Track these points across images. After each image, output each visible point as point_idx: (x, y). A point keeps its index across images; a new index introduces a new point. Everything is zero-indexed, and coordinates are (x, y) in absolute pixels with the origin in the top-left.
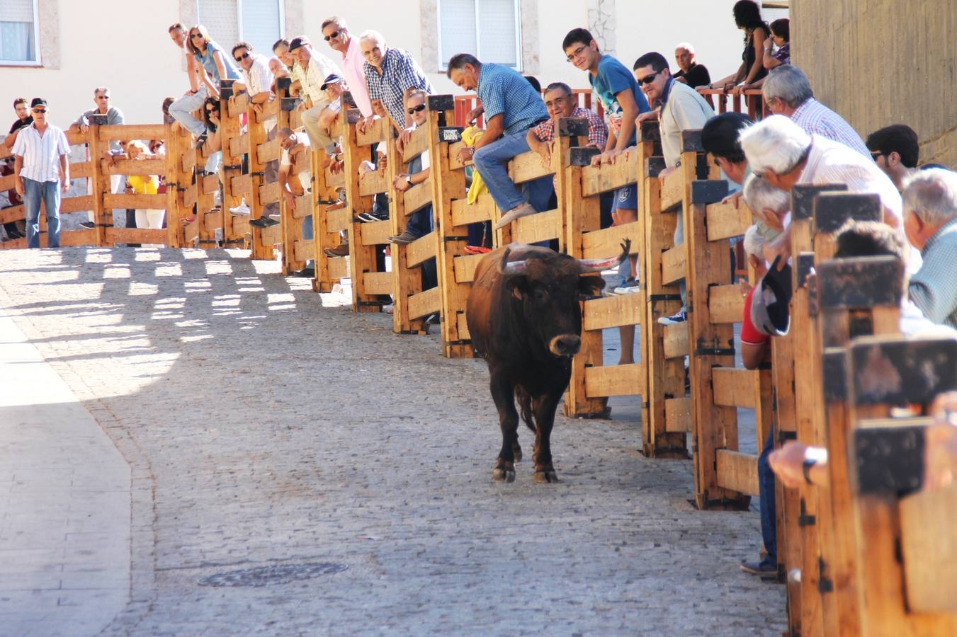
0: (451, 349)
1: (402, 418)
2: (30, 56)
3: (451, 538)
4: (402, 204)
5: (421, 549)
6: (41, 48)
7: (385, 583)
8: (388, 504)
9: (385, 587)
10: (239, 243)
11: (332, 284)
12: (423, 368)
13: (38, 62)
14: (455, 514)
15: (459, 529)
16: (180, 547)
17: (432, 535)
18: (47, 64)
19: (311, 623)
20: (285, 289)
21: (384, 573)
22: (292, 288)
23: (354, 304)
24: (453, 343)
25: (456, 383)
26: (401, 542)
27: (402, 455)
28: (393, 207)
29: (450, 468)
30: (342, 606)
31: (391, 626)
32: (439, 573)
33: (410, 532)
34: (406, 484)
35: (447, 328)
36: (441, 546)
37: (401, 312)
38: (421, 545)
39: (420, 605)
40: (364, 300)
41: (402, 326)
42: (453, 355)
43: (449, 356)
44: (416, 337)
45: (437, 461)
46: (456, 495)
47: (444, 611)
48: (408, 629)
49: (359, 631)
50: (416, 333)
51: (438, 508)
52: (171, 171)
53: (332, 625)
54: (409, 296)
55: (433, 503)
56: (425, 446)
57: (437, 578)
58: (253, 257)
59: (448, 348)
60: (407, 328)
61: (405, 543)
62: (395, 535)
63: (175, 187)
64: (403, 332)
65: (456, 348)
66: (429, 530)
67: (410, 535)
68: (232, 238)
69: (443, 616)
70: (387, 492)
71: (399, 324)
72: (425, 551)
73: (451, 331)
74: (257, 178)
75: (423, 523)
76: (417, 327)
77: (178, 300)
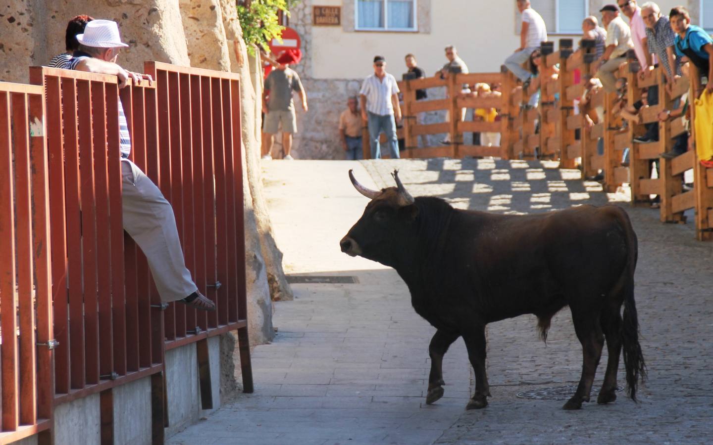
0: (703, 235)
1: (665, 284)
2: (410, 25)
3: (700, 370)
4: (668, 130)
5: (677, 377)
6: (418, 19)
7: (651, 401)
8: (654, 345)
9: (651, 404)
10: (551, 157)
11: (616, 187)
12: (681, 248)
13: (415, 29)
14: (703, 354)
15: (705, 365)
16: (505, 371)
17: (686, 368)
18: (422, 30)
19: (597, 428)
20: (582, 190)
21: (650, 394)
22: (588, 189)
23: (632, 201)
24: (704, 230)
25: (706, 259)
26: (663, 372)
27: (665, 310)
28: (662, 132)
29: (700, 320)
30: (619, 416)
31: (655, 432)
32: (690, 395)
33: (670, 365)
34: (667, 331)
35: (700, 219)
36: (692, 376)
37: (666, 207)
38: (678, 374)
39: (676, 418)
40: (639, 198)
41: (667, 218)
42: (704, 239)
43: (700, 238)
44: (677, 226)
45: (690, 315)
46: (704, 340)
47: (694, 423)
48: (667, 434)
49: (632, 434)
50: (677, 222)
51: (691, 349)
52: (505, 105)
53: (612, 430)
54: (673, 196)
55: (686, 345)
56: (681, 304)
57: (689, 398)
58: (561, 166)
59: (700, 234)
60: (670, 219)
61: (666, 373)
62: (659, 367)
63: (507, 117)
64: (668, 222)
65: (706, 234)
66: (684, 363)
67: (670, 367)
68: (547, 153)
69: (693, 426)
70: (654, 336)
71: (664, 216)
72: (680, 379)
73: (703, 222)
74: (565, 111)
75: (679, 359)
76: (677, 218)
77: (507, 196)
